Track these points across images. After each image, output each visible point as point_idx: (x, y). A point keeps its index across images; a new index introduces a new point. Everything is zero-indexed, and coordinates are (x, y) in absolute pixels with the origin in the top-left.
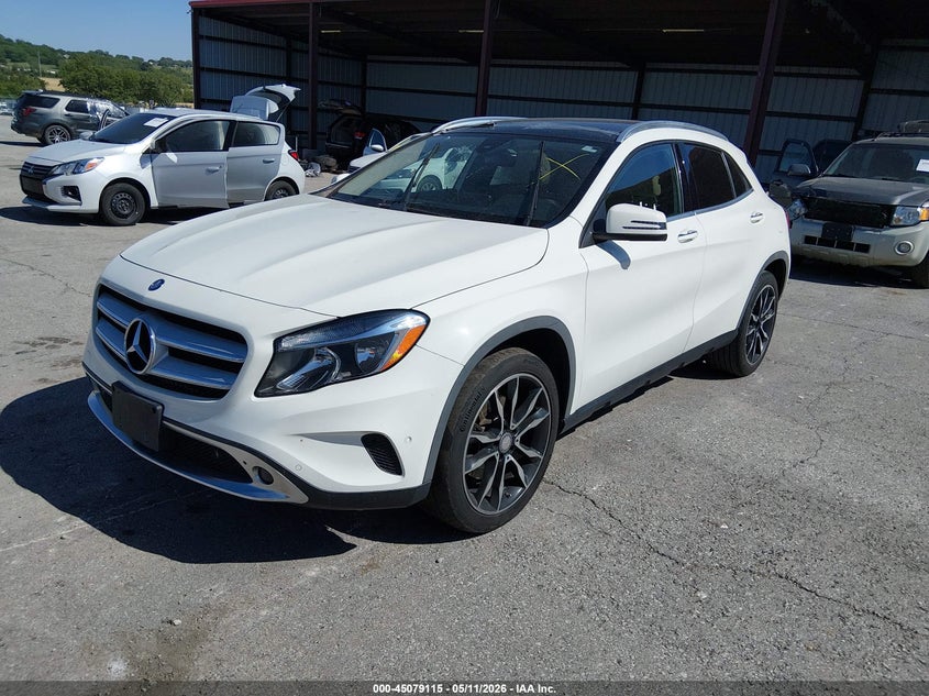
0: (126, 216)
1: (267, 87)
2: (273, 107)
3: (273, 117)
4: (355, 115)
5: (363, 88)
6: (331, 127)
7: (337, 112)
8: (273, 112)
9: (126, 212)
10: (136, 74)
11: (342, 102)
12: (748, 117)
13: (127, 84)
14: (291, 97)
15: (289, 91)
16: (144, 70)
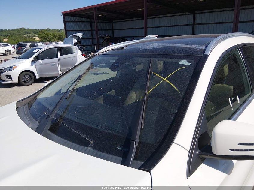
0: (28, 82)
1: (74, 35)
2: (75, 41)
3: (75, 44)
4: (109, 38)
5: (113, 30)
6: (102, 43)
7: (103, 38)
8: (75, 42)
9: (28, 81)
10: (57, 33)
11: (105, 35)
12: (232, 24)
13: (55, 36)
14: (81, 37)
15: (80, 35)
16: (59, 32)
